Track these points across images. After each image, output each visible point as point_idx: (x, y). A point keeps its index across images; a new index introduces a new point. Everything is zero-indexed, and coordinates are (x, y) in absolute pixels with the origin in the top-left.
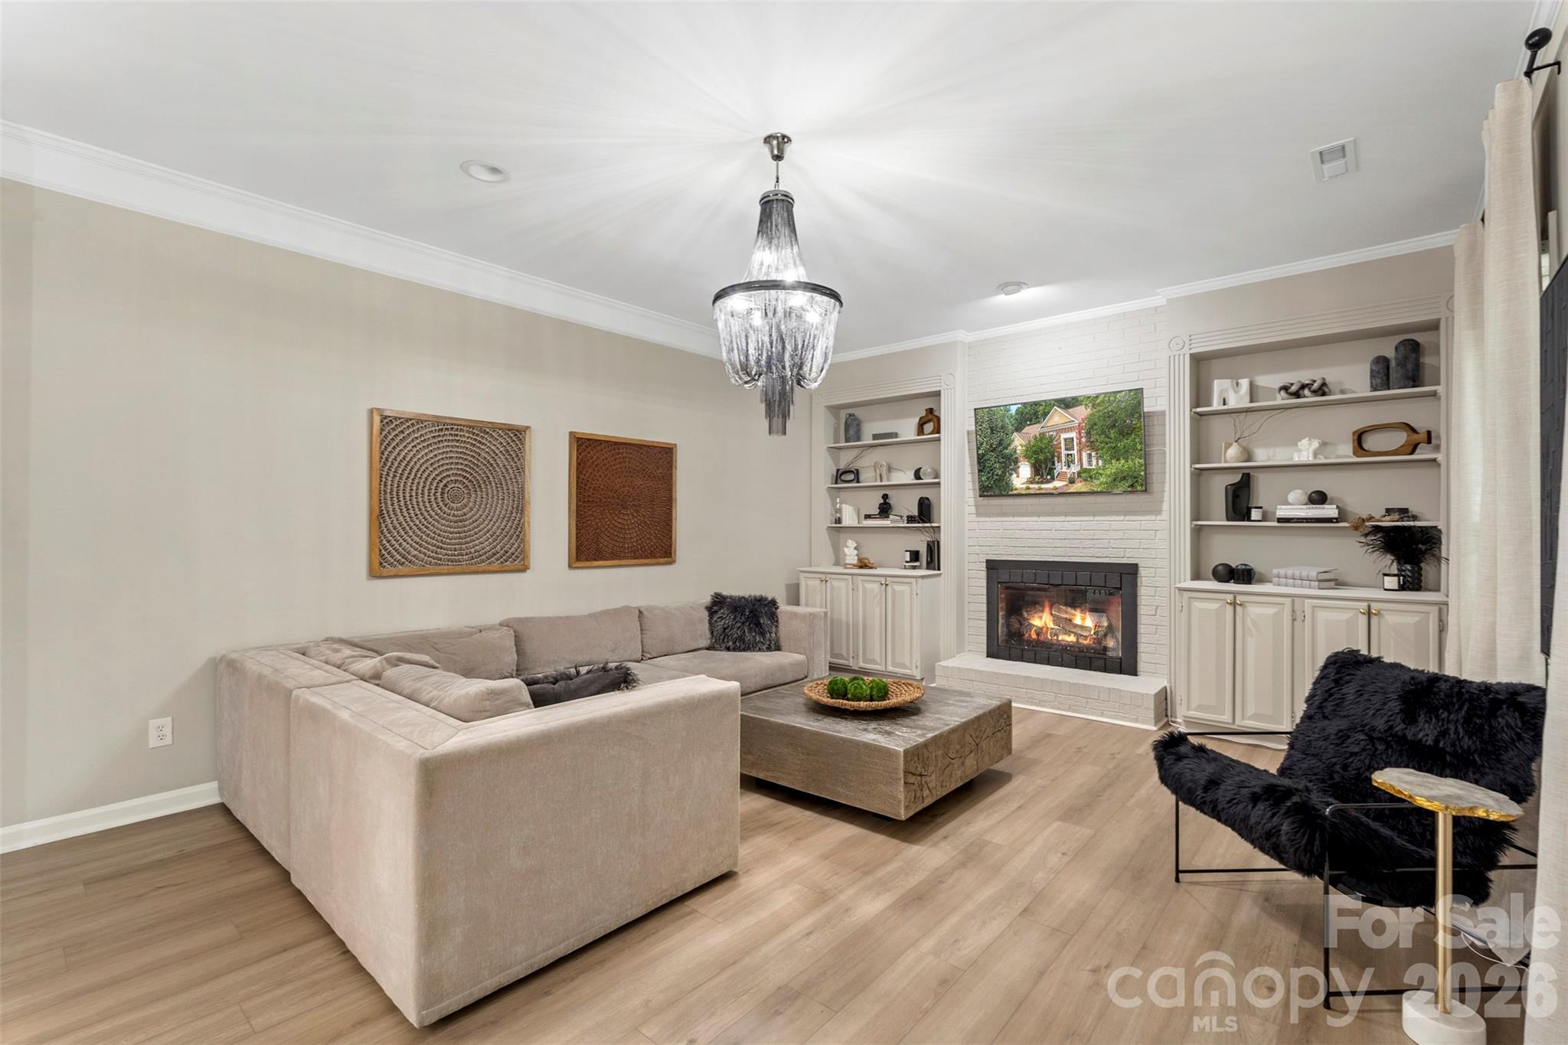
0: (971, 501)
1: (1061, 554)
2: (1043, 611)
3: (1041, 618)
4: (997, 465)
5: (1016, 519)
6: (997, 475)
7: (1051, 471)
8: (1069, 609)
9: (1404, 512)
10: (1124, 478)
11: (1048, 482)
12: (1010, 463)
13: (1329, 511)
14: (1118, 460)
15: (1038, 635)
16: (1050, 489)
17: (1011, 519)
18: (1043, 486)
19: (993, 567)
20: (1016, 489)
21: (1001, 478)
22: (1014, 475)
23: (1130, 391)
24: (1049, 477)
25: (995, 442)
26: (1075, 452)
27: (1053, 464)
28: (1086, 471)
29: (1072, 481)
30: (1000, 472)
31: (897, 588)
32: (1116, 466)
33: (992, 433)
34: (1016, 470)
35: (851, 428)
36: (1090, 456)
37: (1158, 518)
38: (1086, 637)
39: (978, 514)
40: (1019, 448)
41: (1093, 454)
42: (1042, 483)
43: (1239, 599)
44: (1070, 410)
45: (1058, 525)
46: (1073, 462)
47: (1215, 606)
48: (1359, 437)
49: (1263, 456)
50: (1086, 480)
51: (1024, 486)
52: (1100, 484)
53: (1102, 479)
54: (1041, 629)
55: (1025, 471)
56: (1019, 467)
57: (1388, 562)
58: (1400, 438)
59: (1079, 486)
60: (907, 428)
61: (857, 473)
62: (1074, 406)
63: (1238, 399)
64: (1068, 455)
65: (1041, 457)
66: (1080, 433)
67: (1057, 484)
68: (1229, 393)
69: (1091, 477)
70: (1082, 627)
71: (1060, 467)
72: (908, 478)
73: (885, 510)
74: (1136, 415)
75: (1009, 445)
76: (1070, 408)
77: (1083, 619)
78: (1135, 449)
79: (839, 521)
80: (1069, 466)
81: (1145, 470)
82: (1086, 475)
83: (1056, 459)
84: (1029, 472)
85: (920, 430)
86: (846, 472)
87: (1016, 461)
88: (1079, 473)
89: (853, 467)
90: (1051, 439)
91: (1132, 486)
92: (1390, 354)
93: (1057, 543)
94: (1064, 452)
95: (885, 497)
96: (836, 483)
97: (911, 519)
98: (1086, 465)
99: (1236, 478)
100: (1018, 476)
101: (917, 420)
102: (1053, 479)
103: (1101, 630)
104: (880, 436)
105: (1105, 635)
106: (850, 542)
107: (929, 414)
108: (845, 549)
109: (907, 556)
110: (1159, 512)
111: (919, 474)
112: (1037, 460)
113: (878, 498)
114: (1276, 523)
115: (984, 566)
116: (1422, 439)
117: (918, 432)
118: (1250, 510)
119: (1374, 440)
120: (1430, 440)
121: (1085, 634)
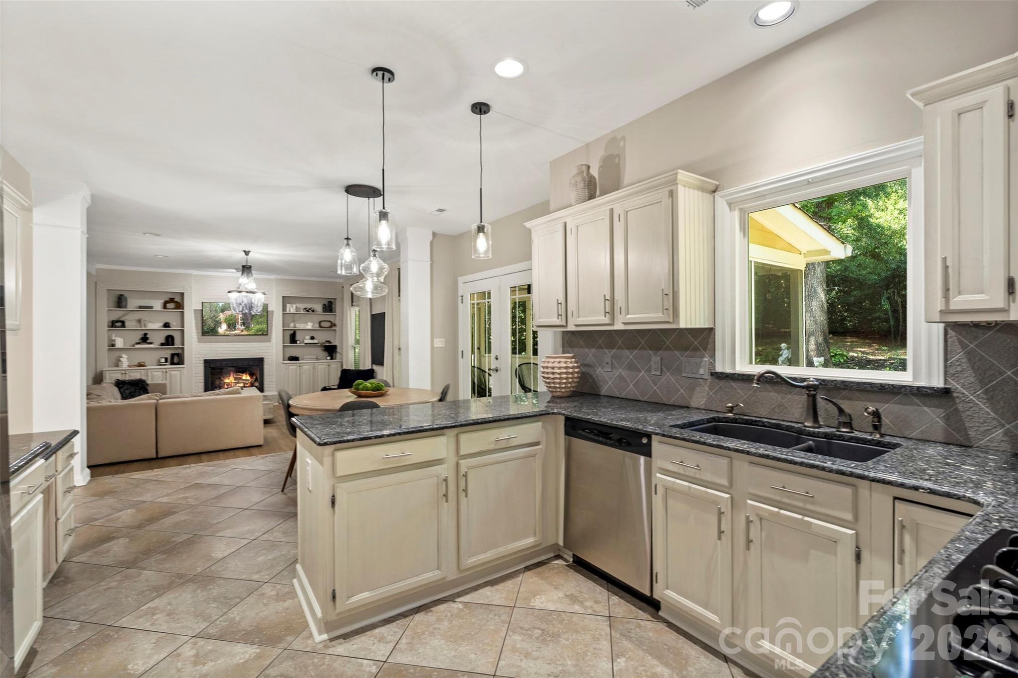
0: (196, 337)
1: (236, 356)
2: (230, 376)
3: (229, 379)
4: (212, 324)
5: (217, 344)
6: (211, 328)
7: (234, 327)
8: (240, 375)
9: (329, 342)
10: (262, 331)
11: (233, 331)
12: (218, 323)
13: (315, 341)
15: (227, 385)
16: (233, 333)
17: (215, 344)
19: (207, 362)
20: (220, 333)
21: (214, 329)
22: (219, 328)
23: (264, 304)
25: (212, 316)
27: (236, 325)
29: (242, 331)
30: (213, 327)
31: (172, 373)
32: (258, 327)
33: (211, 311)
35: (120, 301)
37: (270, 343)
38: (248, 384)
39: (199, 342)
40: (222, 319)
42: (231, 331)
43: (301, 365)
45: (235, 346)
47: (295, 367)
48: (320, 322)
49: (300, 326)
50: (247, 331)
51: (223, 332)
52: (253, 332)
54: (229, 382)
55: (224, 327)
56: (221, 325)
57: (326, 354)
58: (328, 324)
59: (245, 333)
60: (158, 305)
61: (123, 323)
63: (293, 310)
64: (241, 322)
65: (231, 322)
67: (237, 332)
68: (291, 309)
70: (246, 380)
71: (238, 326)
72: (158, 325)
73: (145, 339)
74: (266, 312)
75: (218, 317)
77: (246, 377)
78: (265, 322)
79: (113, 345)
80: (242, 326)
81: (268, 329)
83: (236, 323)
84: (226, 327)
85: (165, 307)
86: (118, 321)
87: (221, 323)
88: (245, 328)
89: (121, 319)
90: (235, 316)
91: (263, 333)
92: (326, 303)
93: (235, 352)
95: (146, 334)
96: (112, 327)
97: (162, 344)
99: (292, 332)
100: (221, 329)
101: (162, 301)
102: (235, 330)
103: (253, 380)
104: (141, 307)
105: (255, 381)
106: (124, 356)
107: (172, 300)
108: (122, 359)
109: (163, 360)
110: (270, 341)
111: (167, 325)
112: (229, 323)
113: (140, 335)
114: (303, 345)
115: (202, 362)
116: (333, 325)
117: (162, 307)
118: (296, 341)
119: (323, 324)
120: (335, 325)
121: (247, 382)
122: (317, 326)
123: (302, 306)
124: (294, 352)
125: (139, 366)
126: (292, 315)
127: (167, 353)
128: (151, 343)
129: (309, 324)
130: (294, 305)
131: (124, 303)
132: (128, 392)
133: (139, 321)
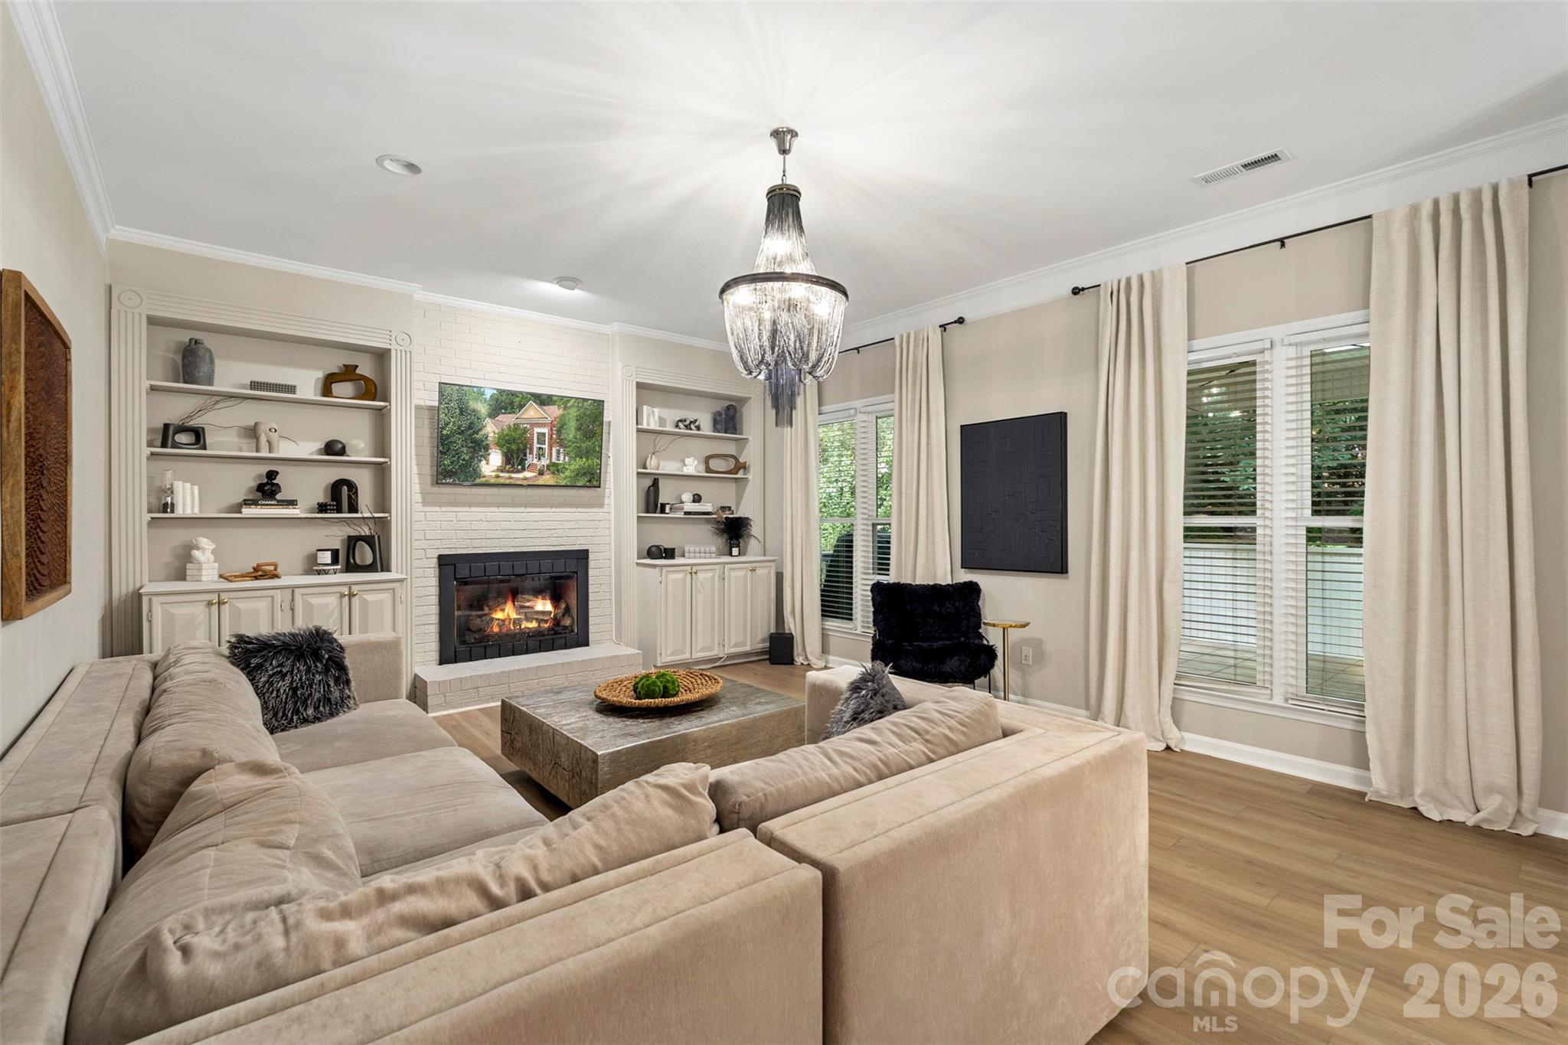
0: (421, 487)
1: (521, 544)
2: (506, 602)
3: (503, 610)
4: (465, 450)
5: (473, 509)
6: (464, 460)
7: (522, 462)
8: (531, 597)
9: (731, 509)
10: (585, 474)
11: (519, 472)
12: (479, 448)
13: (703, 507)
14: (581, 458)
15: (500, 626)
16: (517, 479)
17: (467, 509)
18: (513, 475)
19: (446, 562)
20: (484, 477)
21: (468, 464)
22: (484, 462)
23: (595, 401)
24: (520, 467)
25: (464, 425)
26: (546, 447)
27: (525, 455)
28: (554, 464)
29: (541, 473)
30: (467, 458)
32: (580, 463)
33: (461, 413)
34: (486, 457)
35: (191, 361)
36: (558, 452)
37: (602, 510)
38: (546, 621)
39: (425, 503)
40: (492, 435)
41: (562, 450)
42: (513, 472)
43: (695, 569)
44: (545, 408)
45: (518, 516)
46: (543, 455)
47: (681, 576)
48: (709, 458)
49: (669, 467)
50: (553, 473)
51: (494, 474)
52: (565, 478)
53: (568, 473)
54: (503, 621)
55: (496, 458)
56: (489, 455)
57: (726, 539)
58: (727, 464)
59: (548, 479)
60: (307, 383)
61: (199, 433)
62: (549, 404)
64: (540, 448)
65: (514, 447)
66: (552, 430)
67: (527, 474)
69: (558, 471)
70: (543, 613)
71: (531, 459)
72: (308, 449)
73: (267, 489)
74: (597, 423)
75: (480, 430)
76: (545, 405)
77: (544, 605)
78: (594, 451)
79: (167, 507)
80: (540, 459)
81: (600, 469)
82: (554, 468)
83: (528, 451)
84: (500, 461)
85: (327, 391)
86: (182, 429)
87: (487, 448)
88: (548, 466)
89: (193, 423)
90: (525, 431)
91: (590, 481)
92: (722, 408)
93: (517, 534)
94: (536, 446)
95: (272, 475)
96: (164, 445)
97: (322, 508)
98: (554, 460)
99: (652, 481)
100: (488, 463)
101: (320, 375)
102: (523, 469)
103: (560, 611)
104: (255, 385)
105: (563, 615)
106: (204, 542)
107: (348, 373)
108: (196, 553)
109: (326, 557)
110: (601, 505)
111: (333, 448)
112: (509, 449)
113: (249, 477)
114: (680, 515)
115: (434, 562)
116: (741, 467)
117: (319, 391)
118: (663, 506)
119: (714, 464)
120: (744, 467)
121: (546, 618)
122: (702, 467)
123: (672, 415)
124: (663, 535)
125: (256, 578)
126: (652, 437)
127: (334, 535)
128: (292, 503)
129: (688, 461)
130: (656, 410)
131: (204, 369)
132: (283, 686)
133: (252, 433)
